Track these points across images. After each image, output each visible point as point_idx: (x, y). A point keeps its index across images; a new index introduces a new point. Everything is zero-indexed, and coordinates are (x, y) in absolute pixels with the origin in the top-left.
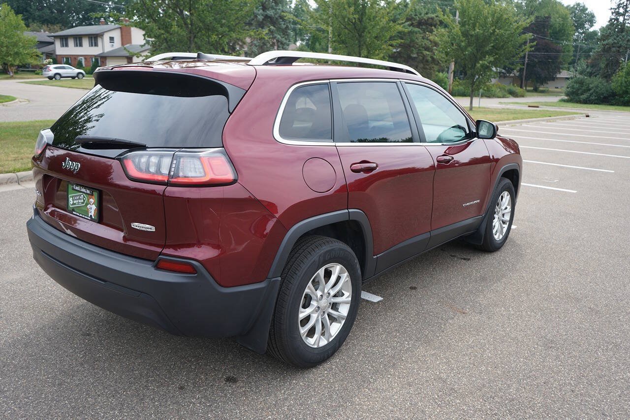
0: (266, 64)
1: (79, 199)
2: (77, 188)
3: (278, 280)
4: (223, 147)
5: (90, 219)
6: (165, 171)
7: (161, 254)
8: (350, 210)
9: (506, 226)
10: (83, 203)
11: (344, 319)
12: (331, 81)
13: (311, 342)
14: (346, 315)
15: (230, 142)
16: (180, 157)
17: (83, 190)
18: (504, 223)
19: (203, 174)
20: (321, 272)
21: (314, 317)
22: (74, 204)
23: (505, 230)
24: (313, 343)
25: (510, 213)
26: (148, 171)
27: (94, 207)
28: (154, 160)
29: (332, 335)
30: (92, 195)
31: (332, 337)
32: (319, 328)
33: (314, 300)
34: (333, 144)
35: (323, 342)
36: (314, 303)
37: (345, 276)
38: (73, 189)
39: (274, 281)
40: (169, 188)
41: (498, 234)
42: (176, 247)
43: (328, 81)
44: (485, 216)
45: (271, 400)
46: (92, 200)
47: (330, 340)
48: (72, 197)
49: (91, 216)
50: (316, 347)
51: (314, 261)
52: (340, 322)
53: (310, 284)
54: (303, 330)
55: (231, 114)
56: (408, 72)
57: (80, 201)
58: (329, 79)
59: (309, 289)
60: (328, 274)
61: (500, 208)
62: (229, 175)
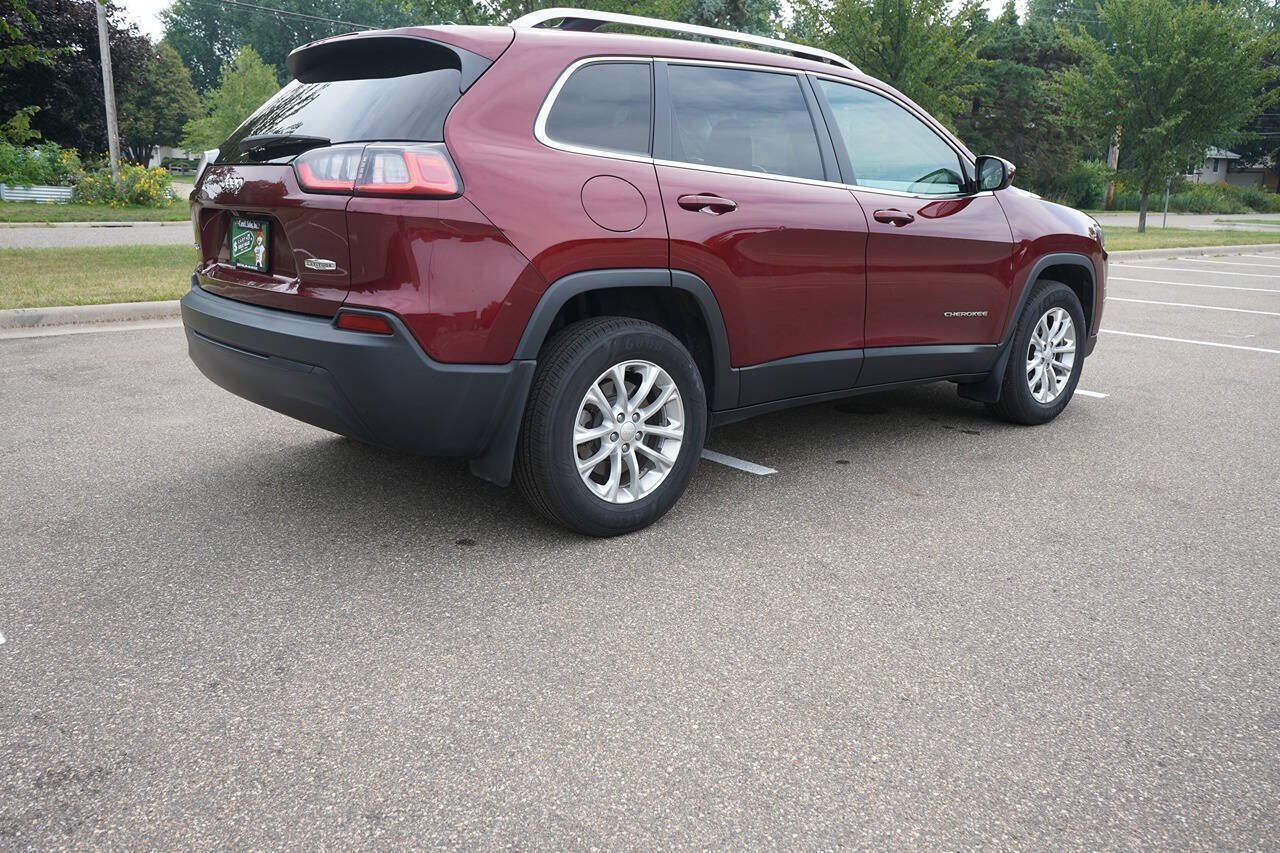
0: (540, 25)
1: (246, 241)
2: (243, 225)
3: (530, 365)
4: (444, 141)
5: (256, 268)
6: (352, 176)
7: (343, 304)
8: (673, 271)
9: (1064, 380)
10: (249, 246)
11: (668, 466)
12: (655, 59)
13: (600, 491)
14: (674, 459)
15: (453, 133)
16: (375, 152)
17: (250, 226)
18: (1058, 371)
19: (407, 180)
20: (619, 371)
21: (608, 448)
22: (239, 251)
23: (1060, 387)
24: (604, 493)
25: (1073, 355)
26: (328, 177)
27: (262, 249)
28: (338, 161)
29: (645, 489)
30: (260, 230)
31: (643, 492)
32: (617, 471)
33: (608, 419)
34: (651, 160)
35: (625, 498)
36: (609, 425)
37: (670, 392)
38: (239, 228)
39: (524, 364)
40: (356, 200)
41: (1042, 391)
42: (359, 288)
43: (651, 59)
44: (1005, 346)
45: (522, 566)
46: (260, 239)
47: (641, 497)
48: (236, 240)
49: (258, 264)
50: (610, 500)
51: (602, 347)
52: (661, 471)
53: (595, 385)
54: (585, 467)
55: (463, 94)
56: (833, 62)
57: (246, 244)
58: (652, 57)
59: (594, 394)
60: (633, 378)
61: (1046, 340)
62: (451, 186)
